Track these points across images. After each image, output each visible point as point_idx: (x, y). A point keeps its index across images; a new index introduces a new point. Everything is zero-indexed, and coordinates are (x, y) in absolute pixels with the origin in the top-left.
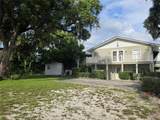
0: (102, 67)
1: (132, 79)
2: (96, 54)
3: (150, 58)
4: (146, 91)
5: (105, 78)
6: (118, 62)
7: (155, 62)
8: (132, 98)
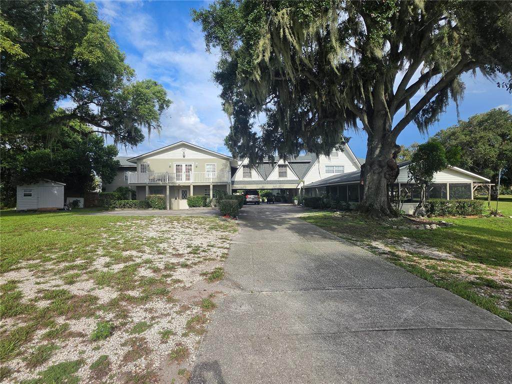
0: (157, 189)
1: (205, 206)
2: (144, 169)
3: (227, 178)
4: (225, 215)
5: (165, 208)
6: (183, 181)
7: (233, 183)
8: (212, 221)
